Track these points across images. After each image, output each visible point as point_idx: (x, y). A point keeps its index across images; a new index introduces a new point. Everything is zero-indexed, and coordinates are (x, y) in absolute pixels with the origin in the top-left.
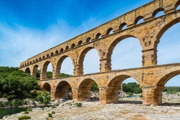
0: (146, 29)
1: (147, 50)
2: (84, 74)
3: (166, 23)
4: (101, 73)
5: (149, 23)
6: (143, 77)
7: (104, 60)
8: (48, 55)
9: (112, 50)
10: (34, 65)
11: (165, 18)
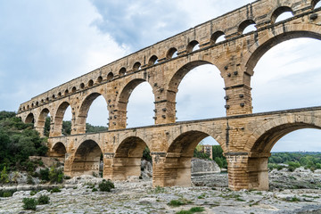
0: (228, 52)
1: (233, 87)
2: (127, 127)
3: (260, 43)
4: (156, 126)
5: (232, 43)
6: (227, 135)
7: (162, 102)
8: (67, 91)
9: (177, 84)
10: (42, 108)
11: (257, 36)
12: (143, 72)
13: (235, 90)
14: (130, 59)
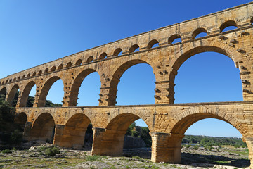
0: (161, 55)
1: (162, 82)
2: (77, 106)
3: (184, 51)
4: (100, 107)
5: (163, 49)
6: (154, 118)
7: (106, 88)
8: (35, 73)
9: (120, 76)
10: (14, 84)
11: (182, 46)
12: (94, 64)
13: (163, 84)
14: (86, 53)
